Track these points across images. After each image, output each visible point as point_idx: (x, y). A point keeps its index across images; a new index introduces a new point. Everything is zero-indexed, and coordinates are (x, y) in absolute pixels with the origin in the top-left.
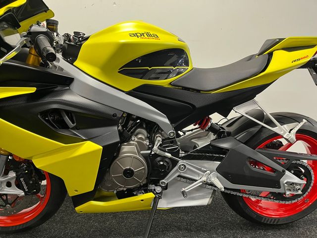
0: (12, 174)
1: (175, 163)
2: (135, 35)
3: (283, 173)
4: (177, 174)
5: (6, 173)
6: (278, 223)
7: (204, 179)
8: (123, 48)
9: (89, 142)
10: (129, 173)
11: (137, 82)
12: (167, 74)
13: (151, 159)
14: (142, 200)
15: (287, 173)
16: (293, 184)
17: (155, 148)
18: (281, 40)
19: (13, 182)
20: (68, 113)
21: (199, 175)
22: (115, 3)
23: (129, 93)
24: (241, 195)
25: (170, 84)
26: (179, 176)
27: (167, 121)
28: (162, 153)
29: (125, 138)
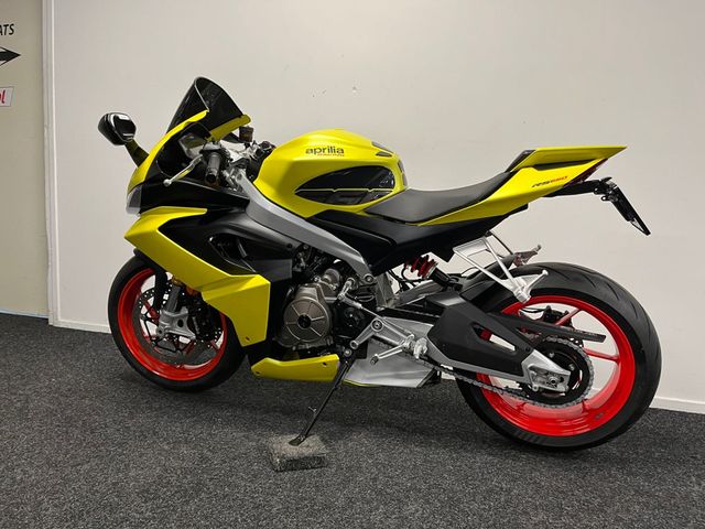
0: (185, 311)
1: (369, 318)
2: (313, 151)
3: (528, 352)
4: (371, 335)
5: (178, 310)
6: (544, 444)
7: (406, 344)
8: (296, 167)
9: (258, 276)
10: (305, 321)
11: (320, 207)
12: (362, 198)
13: (338, 309)
14: (325, 364)
15: (536, 353)
16: (548, 373)
17: (342, 294)
18: (530, 152)
19: (185, 321)
20: (243, 241)
21: (399, 338)
22: (354, 89)
23: (309, 220)
24: (470, 381)
25: (365, 210)
26: (374, 337)
27: (361, 260)
28: (349, 301)
29: (303, 279)
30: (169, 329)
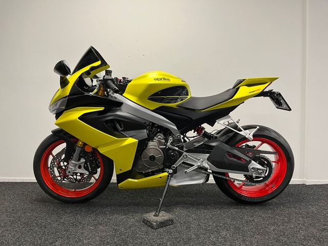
0: (83, 160)
1: (181, 154)
2: (157, 79)
3: (250, 162)
4: (182, 161)
5: (79, 160)
7: (199, 164)
9: (130, 138)
10: (152, 158)
11: (158, 105)
12: (176, 100)
13: (166, 151)
14: (160, 177)
15: (253, 162)
17: (168, 144)
18: (244, 80)
19: (82, 165)
21: (195, 162)
22: (144, 55)
23: (153, 111)
25: (177, 106)
26: (183, 163)
27: (175, 128)
28: (172, 147)
29: (150, 138)
30: (74, 170)
